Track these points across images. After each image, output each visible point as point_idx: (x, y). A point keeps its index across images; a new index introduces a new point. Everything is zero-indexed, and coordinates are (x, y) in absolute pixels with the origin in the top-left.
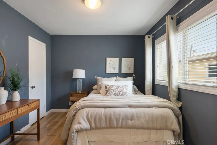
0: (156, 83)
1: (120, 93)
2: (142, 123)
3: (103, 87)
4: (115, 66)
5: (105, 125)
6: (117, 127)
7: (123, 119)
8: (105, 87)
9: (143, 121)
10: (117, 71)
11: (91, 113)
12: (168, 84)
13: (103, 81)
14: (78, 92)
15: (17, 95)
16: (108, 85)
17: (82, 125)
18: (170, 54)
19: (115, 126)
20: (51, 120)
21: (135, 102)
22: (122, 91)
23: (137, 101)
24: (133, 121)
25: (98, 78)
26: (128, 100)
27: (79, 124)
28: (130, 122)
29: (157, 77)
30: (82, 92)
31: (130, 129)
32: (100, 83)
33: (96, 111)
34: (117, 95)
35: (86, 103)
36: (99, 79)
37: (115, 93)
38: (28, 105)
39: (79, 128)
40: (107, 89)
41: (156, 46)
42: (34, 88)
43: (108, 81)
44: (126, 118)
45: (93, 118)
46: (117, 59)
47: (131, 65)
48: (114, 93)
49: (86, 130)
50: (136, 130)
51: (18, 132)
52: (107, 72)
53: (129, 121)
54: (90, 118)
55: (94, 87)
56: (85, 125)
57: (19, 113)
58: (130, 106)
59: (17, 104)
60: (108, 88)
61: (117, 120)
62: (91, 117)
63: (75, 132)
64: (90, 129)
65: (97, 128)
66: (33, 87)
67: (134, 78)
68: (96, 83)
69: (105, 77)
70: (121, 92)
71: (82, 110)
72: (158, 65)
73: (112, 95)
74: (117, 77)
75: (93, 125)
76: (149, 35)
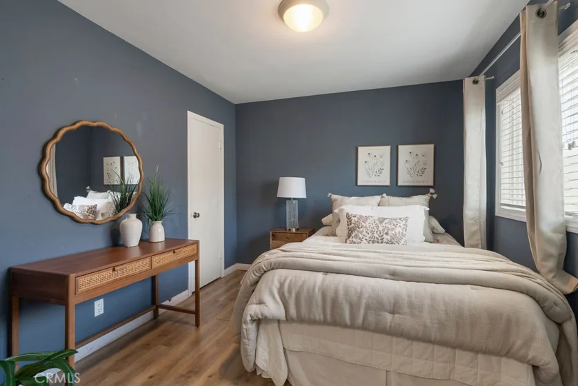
0: (498, 213)
1: (385, 236)
2: (425, 326)
3: (344, 221)
4: (380, 167)
5: (322, 317)
6: (353, 326)
7: (368, 307)
8: (346, 220)
9: (428, 321)
10: (385, 180)
11: (291, 281)
12: (525, 216)
13: (346, 204)
14: (290, 230)
15: (160, 230)
16: (355, 216)
17: (265, 307)
18: (534, 124)
19: (348, 321)
20: (231, 286)
21: (413, 263)
22: (390, 232)
23: (418, 263)
24: (397, 315)
25: (334, 197)
26: (395, 257)
27: (260, 304)
28: (389, 317)
29: (503, 196)
30: (297, 230)
31: (389, 337)
32: (336, 211)
33: (303, 279)
34: (378, 242)
35: (284, 257)
36: (336, 200)
37: (370, 237)
38: (174, 252)
39: (259, 313)
40: (351, 224)
41: (497, 104)
42: (199, 216)
43: (358, 204)
44: (377, 305)
45: (293, 295)
46: (386, 150)
47: (425, 164)
48: (368, 236)
49: (279, 321)
50: (407, 342)
51: (166, 303)
52: (359, 184)
53: (387, 313)
54: (286, 294)
55: (325, 220)
56: (273, 308)
57: (155, 265)
58: (395, 275)
59: (160, 247)
60: (353, 222)
61: (354, 308)
62: (290, 292)
63: (249, 321)
64: (284, 319)
65: (300, 320)
66: (196, 216)
67: (431, 198)
68: (328, 209)
69: (350, 195)
70: (387, 234)
71: (271, 271)
72: (503, 160)
73: (365, 241)
74: (384, 195)
75: (293, 312)
76: (477, 77)
